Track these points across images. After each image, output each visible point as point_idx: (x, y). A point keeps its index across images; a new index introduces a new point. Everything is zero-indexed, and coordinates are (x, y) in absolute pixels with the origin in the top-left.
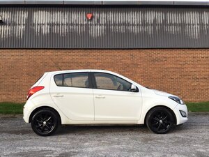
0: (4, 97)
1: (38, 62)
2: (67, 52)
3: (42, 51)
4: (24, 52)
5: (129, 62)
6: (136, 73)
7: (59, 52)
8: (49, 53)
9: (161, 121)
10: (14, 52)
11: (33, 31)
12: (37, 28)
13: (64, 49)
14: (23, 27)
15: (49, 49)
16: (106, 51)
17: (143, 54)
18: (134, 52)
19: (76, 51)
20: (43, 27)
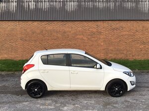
0: (6, 56)
1: (28, 30)
2: (49, 23)
3: (30, 22)
4: (17, 23)
5: (95, 30)
6: (100, 39)
7: (44, 23)
8: (36, 23)
9: (117, 89)
10: (10, 23)
11: (23, 7)
12: (26, 5)
13: (47, 21)
14: (15, 4)
15: (35, 21)
16: (78, 22)
17: (106, 24)
18: (99, 23)
19: (56, 23)
20: (30, 4)
